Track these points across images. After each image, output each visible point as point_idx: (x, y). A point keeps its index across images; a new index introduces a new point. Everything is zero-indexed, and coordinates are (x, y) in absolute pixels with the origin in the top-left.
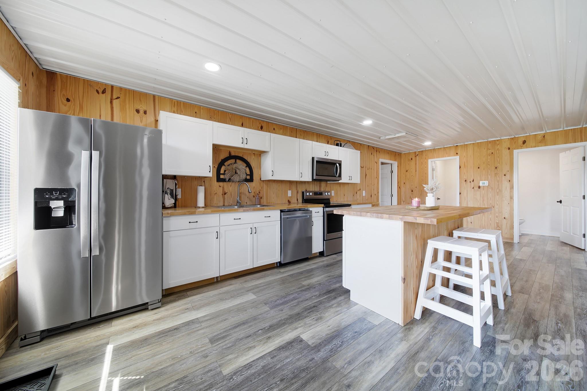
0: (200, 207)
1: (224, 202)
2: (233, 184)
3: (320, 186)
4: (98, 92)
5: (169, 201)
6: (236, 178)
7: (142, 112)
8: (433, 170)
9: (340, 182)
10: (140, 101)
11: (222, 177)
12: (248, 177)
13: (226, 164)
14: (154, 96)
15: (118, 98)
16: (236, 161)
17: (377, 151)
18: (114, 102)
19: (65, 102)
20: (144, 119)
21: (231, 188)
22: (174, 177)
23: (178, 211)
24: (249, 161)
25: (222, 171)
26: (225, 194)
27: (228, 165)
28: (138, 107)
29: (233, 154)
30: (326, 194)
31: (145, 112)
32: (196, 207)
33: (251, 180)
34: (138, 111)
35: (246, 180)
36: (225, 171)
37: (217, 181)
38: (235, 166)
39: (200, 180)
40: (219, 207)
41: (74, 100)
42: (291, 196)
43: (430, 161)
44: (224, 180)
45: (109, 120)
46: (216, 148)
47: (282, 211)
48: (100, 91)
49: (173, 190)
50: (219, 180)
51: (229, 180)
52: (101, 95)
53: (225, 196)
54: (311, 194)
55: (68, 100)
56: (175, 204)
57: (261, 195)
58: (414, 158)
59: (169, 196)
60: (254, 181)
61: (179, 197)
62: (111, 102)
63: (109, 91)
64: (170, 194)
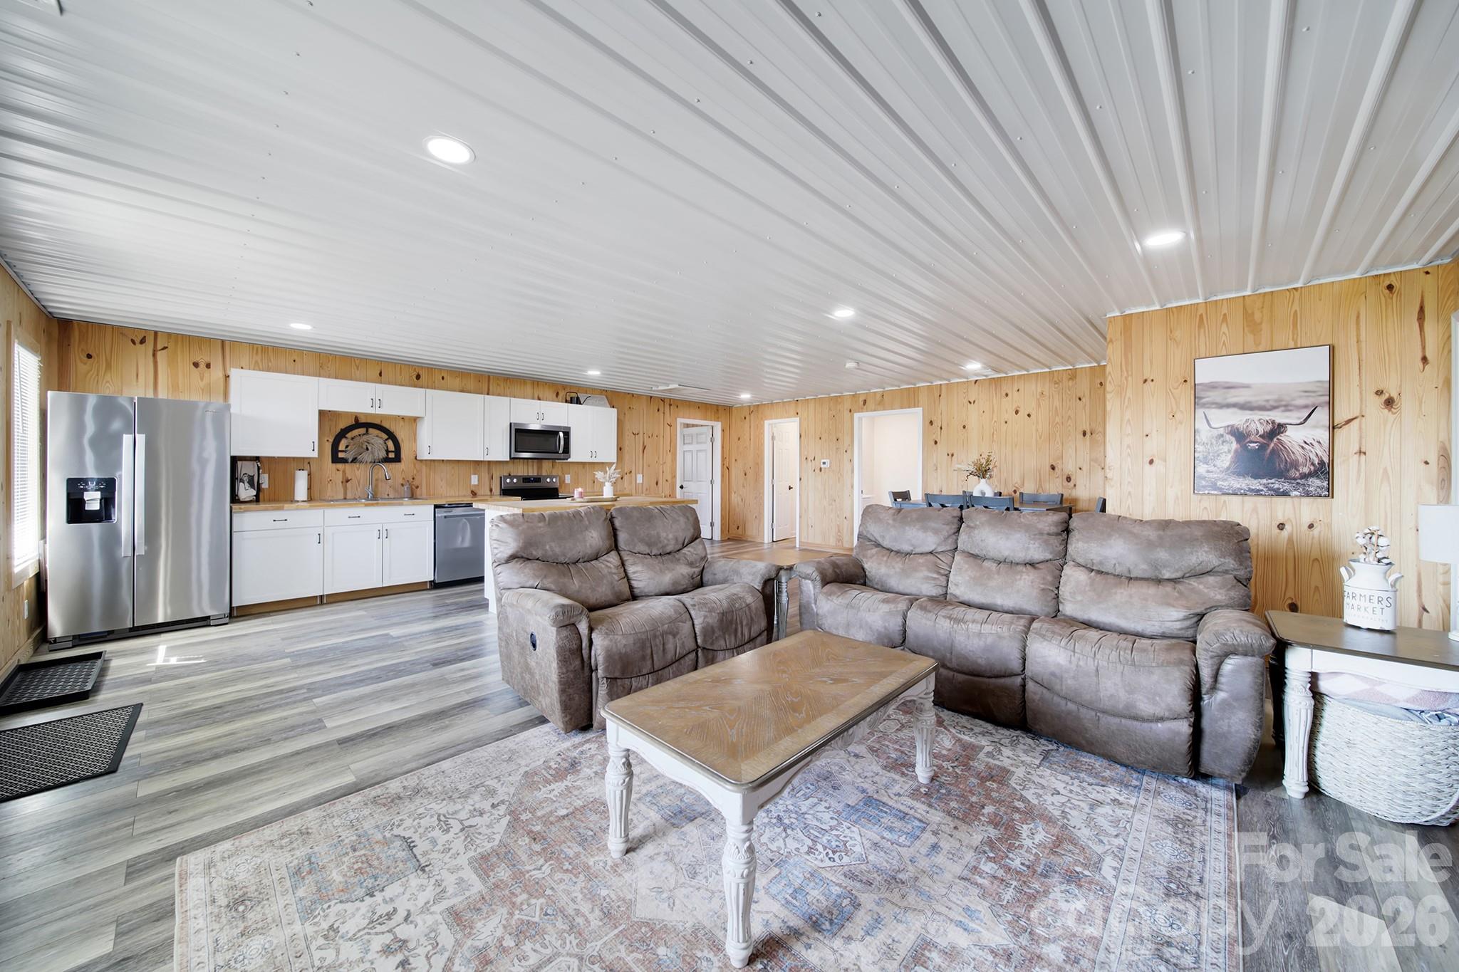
0: (298, 501)
1: (345, 493)
2: (362, 466)
3: (540, 468)
4: (133, 342)
5: (246, 492)
6: (367, 457)
7: (202, 366)
8: (773, 438)
9: (569, 460)
10: (200, 349)
11: (341, 455)
12: (392, 455)
13: (349, 435)
14: (223, 342)
15: (165, 348)
16: (367, 431)
17: (670, 405)
18: (159, 354)
19: (86, 359)
20: (206, 375)
21: (358, 473)
22: (257, 459)
23: (261, 506)
24: (392, 429)
25: (342, 447)
26: (347, 481)
27: (352, 439)
28: (197, 359)
29: (362, 420)
30: (548, 480)
31: (208, 366)
32: (292, 501)
33: (398, 459)
34: (196, 365)
35: (387, 460)
36: (347, 447)
37: (333, 462)
38: (365, 438)
39: (302, 462)
40: (337, 500)
41: (98, 355)
42: (476, 483)
43: (767, 423)
44: (344, 461)
45: (150, 395)
46: (325, 416)
47: (436, 507)
48: (138, 341)
49: (253, 476)
50: (336, 459)
51: (354, 460)
52: (138, 346)
53: (348, 484)
54: (515, 480)
55: (89, 356)
56: (257, 496)
57: (416, 483)
58: (747, 418)
59: (247, 485)
60: (402, 461)
61: (265, 485)
62: (154, 355)
63: (150, 340)
64: (248, 482)
